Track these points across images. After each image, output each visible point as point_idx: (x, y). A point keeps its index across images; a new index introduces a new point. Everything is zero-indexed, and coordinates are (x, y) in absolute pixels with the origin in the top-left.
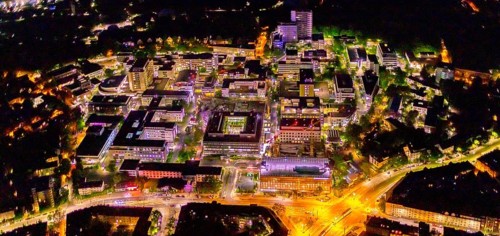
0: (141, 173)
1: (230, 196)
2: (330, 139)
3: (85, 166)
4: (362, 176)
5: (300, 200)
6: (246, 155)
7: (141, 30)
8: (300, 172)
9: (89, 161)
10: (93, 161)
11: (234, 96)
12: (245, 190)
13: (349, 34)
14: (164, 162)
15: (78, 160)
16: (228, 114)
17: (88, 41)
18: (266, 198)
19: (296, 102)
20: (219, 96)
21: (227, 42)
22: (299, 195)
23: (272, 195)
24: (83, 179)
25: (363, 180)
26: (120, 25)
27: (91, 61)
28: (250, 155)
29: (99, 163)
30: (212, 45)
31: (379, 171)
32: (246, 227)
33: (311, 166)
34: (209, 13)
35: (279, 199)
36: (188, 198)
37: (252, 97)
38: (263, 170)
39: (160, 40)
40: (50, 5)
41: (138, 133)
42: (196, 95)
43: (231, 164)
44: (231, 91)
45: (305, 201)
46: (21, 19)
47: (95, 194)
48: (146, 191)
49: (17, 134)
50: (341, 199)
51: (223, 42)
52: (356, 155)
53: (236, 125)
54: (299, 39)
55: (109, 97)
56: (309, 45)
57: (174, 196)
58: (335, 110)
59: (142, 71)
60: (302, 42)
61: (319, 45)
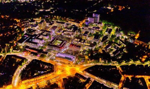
0: (29, 50)
1: (47, 60)
2: (83, 52)
3: (18, 45)
4: (84, 63)
5: (64, 65)
6: (58, 51)
7: (51, 13)
8: (66, 58)
9: (19, 44)
10: (20, 45)
11: (65, 35)
12: (52, 59)
13: (110, 24)
14: (37, 48)
15: (17, 44)
16: (58, 39)
17: (36, 13)
18: (56, 63)
19: (79, 40)
20: (61, 35)
21: (73, 20)
22: (64, 64)
23: (58, 62)
24: (16, 48)
25: (84, 64)
26: (46, 11)
27: (34, 19)
28: (59, 51)
29: (22, 45)
30: (69, 20)
31: (90, 63)
32: (46, 68)
33: (70, 57)
34: (73, 11)
35: (59, 63)
36: (37, 58)
37: (69, 37)
38: (57, 55)
39: (55, 16)
40: (31, 2)
41: (33, 40)
42: (55, 33)
43: (53, 52)
44: (64, 34)
45: (65, 65)
46: (22, 5)
47: (16, 52)
48: (29, 54)
49: (7, 34)
50: (75, 67)
51: (72, 20)
52: (87, 57)
53: (59, 43)
54: (94, 22)
55: (32, 29)
56: (96, 25)
57: (34, 57)
58: (89, 45)
59: (41, 24)
60: (95, 24)
61: (99, 26)
